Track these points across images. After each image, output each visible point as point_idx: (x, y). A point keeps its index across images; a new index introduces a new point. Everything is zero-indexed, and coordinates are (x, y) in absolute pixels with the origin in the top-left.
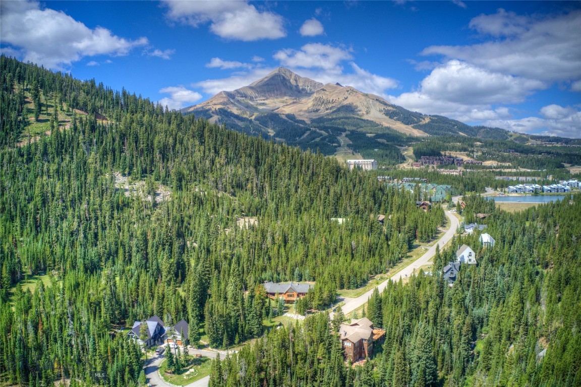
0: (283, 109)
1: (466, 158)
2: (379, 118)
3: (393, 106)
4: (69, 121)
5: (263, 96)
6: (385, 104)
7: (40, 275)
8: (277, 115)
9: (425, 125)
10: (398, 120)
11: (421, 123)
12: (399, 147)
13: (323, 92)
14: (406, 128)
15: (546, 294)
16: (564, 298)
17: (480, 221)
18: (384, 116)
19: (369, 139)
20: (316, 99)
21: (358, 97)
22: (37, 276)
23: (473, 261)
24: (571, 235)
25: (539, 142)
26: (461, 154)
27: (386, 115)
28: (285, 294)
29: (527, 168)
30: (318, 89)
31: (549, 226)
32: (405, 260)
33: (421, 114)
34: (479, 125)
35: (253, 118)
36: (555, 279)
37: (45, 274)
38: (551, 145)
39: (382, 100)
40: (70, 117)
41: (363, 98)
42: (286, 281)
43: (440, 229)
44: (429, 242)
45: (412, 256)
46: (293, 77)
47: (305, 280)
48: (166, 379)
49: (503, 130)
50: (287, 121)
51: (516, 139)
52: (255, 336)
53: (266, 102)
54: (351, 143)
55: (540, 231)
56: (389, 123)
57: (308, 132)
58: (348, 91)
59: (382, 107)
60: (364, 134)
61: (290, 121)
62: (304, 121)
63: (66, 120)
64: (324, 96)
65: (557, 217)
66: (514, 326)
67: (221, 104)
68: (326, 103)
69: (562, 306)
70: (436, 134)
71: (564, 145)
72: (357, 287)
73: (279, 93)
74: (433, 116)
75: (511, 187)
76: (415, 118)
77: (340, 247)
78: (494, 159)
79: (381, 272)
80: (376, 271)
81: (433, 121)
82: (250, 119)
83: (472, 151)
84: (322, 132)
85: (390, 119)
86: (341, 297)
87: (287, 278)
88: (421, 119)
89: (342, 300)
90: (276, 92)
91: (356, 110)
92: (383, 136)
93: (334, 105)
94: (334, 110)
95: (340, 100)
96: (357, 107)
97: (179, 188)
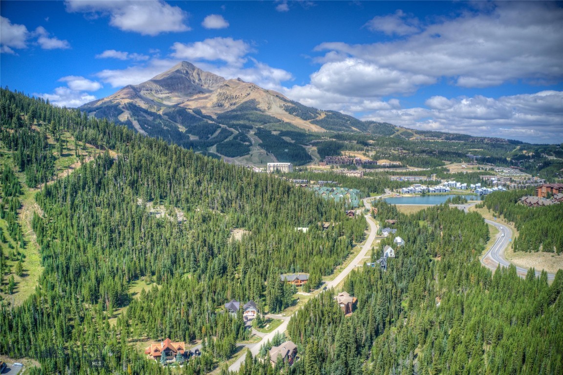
0: (188, 103)
1: (363, 158)
2: (279, 114)
3: (292, 102)
4: (87, 155)
5: (167, 89)
6: (285, 100)
8: (184, 109)
9: (321, 121)
10: (297, 115)
11: (318, 119)
12: (304, 146)
13: (226, 87)
14: (305, 123)
15: (438, 274)
16: (447, 276)
17: (392, 226)
18: (284, 112)
19: (275, 137)
20: (220, 94)
21: (260, 93)
23: (393, 255)
24: (450, 236)
25: (422, 138)
26: (358, 154)
27: (286, 110)
28: (293, 281)
30: (222, 84)
31: (435, 227)
32: (351, 256)
33: (317, 110)
35: (161, 112)
36: (442, 266)
38: (433, 141)
39: (282, 97)
41: (264, 94)
42: (286, 273)
43: (365, 232)
44: (361, 242)
45: (353, 253)
46: (195, 70)
47: (297, 272)
48: (258, 331)
49: (391, 125)
50: (195, 117)
51: (402, 134)
52: (290, 306)
54: (261, 141)
55: (430, 231)
56: (289, 119)
57: (219, 131)
58: (250, 87)
59: (282, 103)
60: (270, 132)
61: (198, 116)
62: (210, 116)
64: (227, 92)
65: (441, 220)
66: (422, 292)
67: (128, 98)
68: (230, 99)
69: (447, 281)
70: (331, 129)
71: (444, 140)
72: (329, 275)
74: (328, 111)
75: (404, 189)
76: (312, 114)
77: (313, 250)
78: (386, 158)
79: (339, 264)
80: (337, 264)
81: (328, 116)
82: (158, 114)
83: (367, 151)
84: (232, 129)
85: (290, 115)
86: (323, 281)
87: (286, 271)
88: (317, 115)
89: (324, 283)
90: (179, 85)
91: (258, 106)
92: (287, 133)
93: (237, 100)
94: (237, 105)
95: (244, 95)
96: (259, 103)
97: (189, 209)
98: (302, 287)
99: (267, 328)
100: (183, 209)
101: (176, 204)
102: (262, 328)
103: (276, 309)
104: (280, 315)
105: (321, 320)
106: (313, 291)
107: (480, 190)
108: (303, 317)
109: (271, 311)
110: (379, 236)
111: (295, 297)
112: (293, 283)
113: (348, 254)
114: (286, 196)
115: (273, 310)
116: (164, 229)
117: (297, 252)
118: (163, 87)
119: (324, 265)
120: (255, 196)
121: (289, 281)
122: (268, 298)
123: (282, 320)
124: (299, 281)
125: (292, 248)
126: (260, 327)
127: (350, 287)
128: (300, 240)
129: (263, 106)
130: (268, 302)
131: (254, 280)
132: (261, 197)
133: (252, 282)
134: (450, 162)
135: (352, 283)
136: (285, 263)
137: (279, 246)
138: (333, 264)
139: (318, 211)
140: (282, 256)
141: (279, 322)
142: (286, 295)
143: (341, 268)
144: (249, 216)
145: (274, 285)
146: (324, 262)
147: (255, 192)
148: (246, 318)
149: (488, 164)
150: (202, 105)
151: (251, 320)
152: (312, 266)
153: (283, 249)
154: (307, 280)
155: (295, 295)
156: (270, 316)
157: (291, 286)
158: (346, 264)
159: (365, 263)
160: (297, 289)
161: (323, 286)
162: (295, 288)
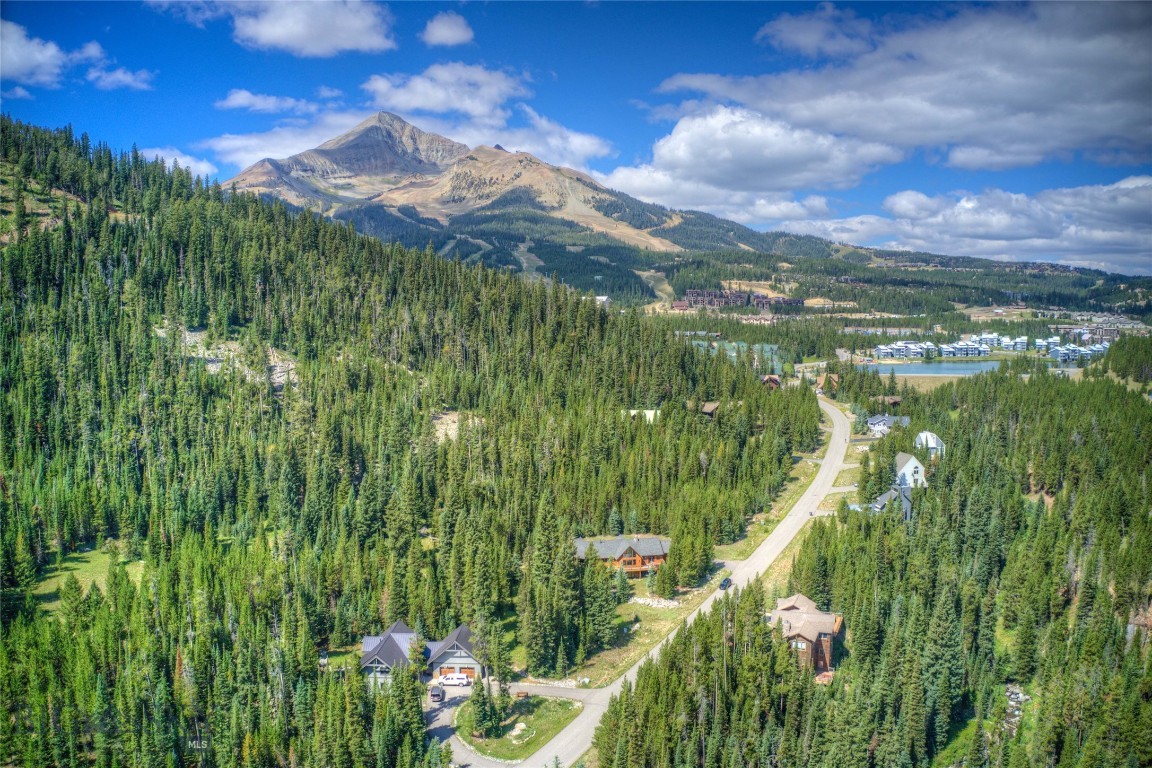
0: (390, 195)
1: (772, 295)
2: (584, 216)
3: (611, 192)
4: (48, 215)
5: (348, 169)
6: (596, 188)
7: (82, 551)
8: (380, 207)
9: (674, 230)
10: (621, 219)
11: (665, 225)
12: (637, 272)
13: (471, 162)
14: (638, 234)
17: (892, 410)
18: (594, 212)
19: (575, 255)
20: (458, 176)
21: (542, 174)
22: (75, 555)
23: (923, 480)
25: (891, 263)
26: (759, 286)
27: (598, 208)
28: (618, 560)
29: (891, 313)
30: (463, 156)
32: (791, 486)
33: (662, 208)
34: (775, 229)
35: (331, 213)
37: (93, 548)
38: (915, 269)
39: (588, 181)
40: (46, 206)
41: (552, 175)
42: (594, 535)
43: (819, 426)
44: (814, 450)
45: (798, 479)
46: (407, 131)
47: (630, 532)
48: (481, 750)
49: (821, 239)
50: (402, 221)
51: (848, 256)
52: (606, 646)
53: (353, 181)
54: (542, 263)
56: (605, 226)
57: (452, 243)
58: (521, 162)
59: (590, 194)
60: (562, 247)
61: (408, 220)
62: (436, 221)
63: (40, 211)
64: (473, 172)
67: (263, 184)
68: (478, 185)
70: (695, 246)
71: (939, 268)
72: (734, 541)
73: (379, 163)
74: (686, 212)
75: (882, 347)
76: (653, 217)
77: (676, 465)
78: (823, 295)
79: (761, 510)
80: (754, 508)
81: (686, 222)
82: (325, 215)
83: (779, 280)
84: (480, 242)
85: (606, 219)
86: (717, 561)
87: (596, 530)
88: (664, 218)
89: (721, 566)
90: (373, 161)
91: (538, 199)
92: (600, 250)
93: (494, 189)
94: (494, 199)
95: (507, 178)
96: (540, 193)
97: (312, 355)
98: (647, 580)
99: (519, 737)
100: (296, 354)
101: (276, 340)
102: (498, 736)
103: (554, 659)
104: (570, 683)
105: (729, 706)
106: (685, 593)
107: (1062, 350)
108: (662, 698)
109: (536, 668)
110: (860, 436)
111: (625, 612)
112: (618, 567)
113: (784, 480)
114: (595, 333)
115: (545, 664)
116: (224, 401)
117: (630, 470)
118: (338, 164)
119: (718, 509)
120: (509, 334)
121: (605, 560)
122: (524, 617)
123: (578, 705)
124: (638, 559)
125: (615, 459)
126: (488, 734)
127: (816, 577)
128: (637, 441)
129: (548, 198)
130: (525, 632)
131: (475, 552)
132: (527, 333)
133: (467, 559)
134: (965, 305)
135: (825, 563)
136: (592, 503)
137: (574, 453)
138: (741, 506)
139: (684, 372)
140: (582, 481)
141: (566, 710)
142: (594, 609)
143: (768, 521)
144: (490, 380)
145: (549, 572)
146: (715, 501)
147: (510, 322)
148: (440, 696)
149: (1051, 308)
150: (420, 200)
151: (455, 702)
152: (679, 512)
153: (584, 459)
154: (664, 556)
155: (624, 606)
156: (531, 686)
157: (612, 576)
158: (782, 509)
159: (844, 505)
160: (632, 587)
161: (718, 578)
162: (623, 581)
